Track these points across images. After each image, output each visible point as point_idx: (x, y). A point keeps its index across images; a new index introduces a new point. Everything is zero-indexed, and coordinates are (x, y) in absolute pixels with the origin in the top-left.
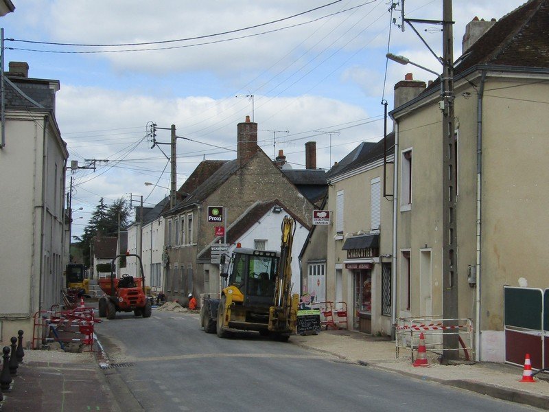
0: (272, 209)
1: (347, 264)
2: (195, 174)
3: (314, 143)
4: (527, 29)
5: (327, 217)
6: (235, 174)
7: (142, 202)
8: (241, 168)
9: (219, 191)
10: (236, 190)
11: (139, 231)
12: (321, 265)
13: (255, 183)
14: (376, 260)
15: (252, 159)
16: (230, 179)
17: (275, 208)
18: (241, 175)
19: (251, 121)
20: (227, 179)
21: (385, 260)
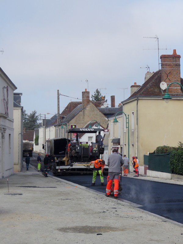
0: (95, 125)
1: (113, 147)
2: (67, 108)
3: (114, 96)
4: (153, 82)
5: (108, 131)
6: (81, 111)
7: (45, 117)
8: (83, 109)
9: (75, 118)
10: (82, 117)
11: (44, 130)
12: (106, 147)
13: (89, 115)
14: (119, 146)
15: (88, 105)
16: (80, 113)
17: (96, 125)
18: (83, 112)
19: (87, 91)
20: (78, 113)
21: (121, 146)
